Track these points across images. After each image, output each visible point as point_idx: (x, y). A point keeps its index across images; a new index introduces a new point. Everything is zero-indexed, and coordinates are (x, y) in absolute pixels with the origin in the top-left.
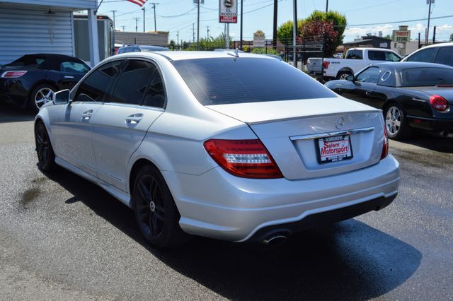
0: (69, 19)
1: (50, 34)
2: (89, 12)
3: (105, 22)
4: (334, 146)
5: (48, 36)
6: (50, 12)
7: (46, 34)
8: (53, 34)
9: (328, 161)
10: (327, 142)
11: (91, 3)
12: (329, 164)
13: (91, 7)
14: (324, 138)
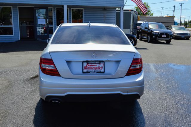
0: (114, 11)
1: (104, 17)
2: (120, 9)
3: (132, 13)
4: (93, 66)
5: (104, 18)
6: (105, 9)
7: (103, 18)
8: (105, 18)
9: (87, 72)
10: (89, 64)
11: (121, 5)
12: (89, 74)
13: (121, 6)
14: (87, 62)
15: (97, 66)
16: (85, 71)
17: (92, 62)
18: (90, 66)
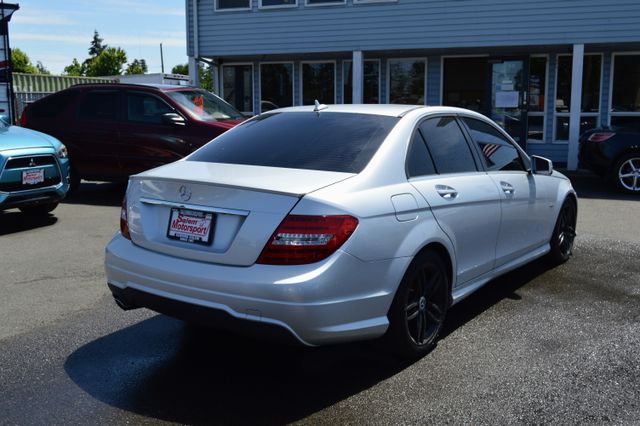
4: (189, 222)
10: (182, 215)
14: (179, 209)
15: (198, 226)
16: (172, 233)
17: (188, 213)
18: (184, 221)
